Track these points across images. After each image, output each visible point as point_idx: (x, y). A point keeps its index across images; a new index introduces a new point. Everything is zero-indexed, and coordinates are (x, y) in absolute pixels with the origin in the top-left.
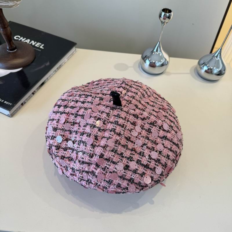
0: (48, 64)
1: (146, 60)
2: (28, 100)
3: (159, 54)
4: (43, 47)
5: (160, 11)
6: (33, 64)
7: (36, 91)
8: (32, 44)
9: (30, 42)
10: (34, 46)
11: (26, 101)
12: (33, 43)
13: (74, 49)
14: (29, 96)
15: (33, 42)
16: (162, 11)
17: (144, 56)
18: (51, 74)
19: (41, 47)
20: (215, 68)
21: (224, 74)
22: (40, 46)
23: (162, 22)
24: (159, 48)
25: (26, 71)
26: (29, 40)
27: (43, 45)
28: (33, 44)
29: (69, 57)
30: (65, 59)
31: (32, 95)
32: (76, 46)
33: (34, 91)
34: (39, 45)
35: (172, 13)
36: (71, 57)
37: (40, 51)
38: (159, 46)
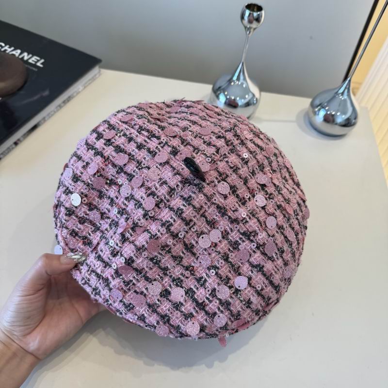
0: (46, 93)
1: (219, 94)
3: (242, 84)
4: (42, 64)
5: (243, 9)
6: (22, 92)
7: (22, 139)
8: (23, 57)
9: (21, 54)
10: (27, 62)
12: (26, 56)
13: (96, 70)
14: (9, 148)
15: (25, 54)
16: (245, 8)
17: (218, 86)
18: (51, 112)
19: (39, 64)
20: (338, 114)
21: (354, 124)
22: (36, 62)
24: (242, 74)
26: (19, 51)
27: (42, 61)
28: (26, 58)
29: (86, 83)
30: (78, 86)
31: (14, 146)
32: (101, 64)
33: (19, 140)
34: (36, 60)
35: (263, 12)
36: (89, 84)
37: (36, 70)
38: (242, 71)
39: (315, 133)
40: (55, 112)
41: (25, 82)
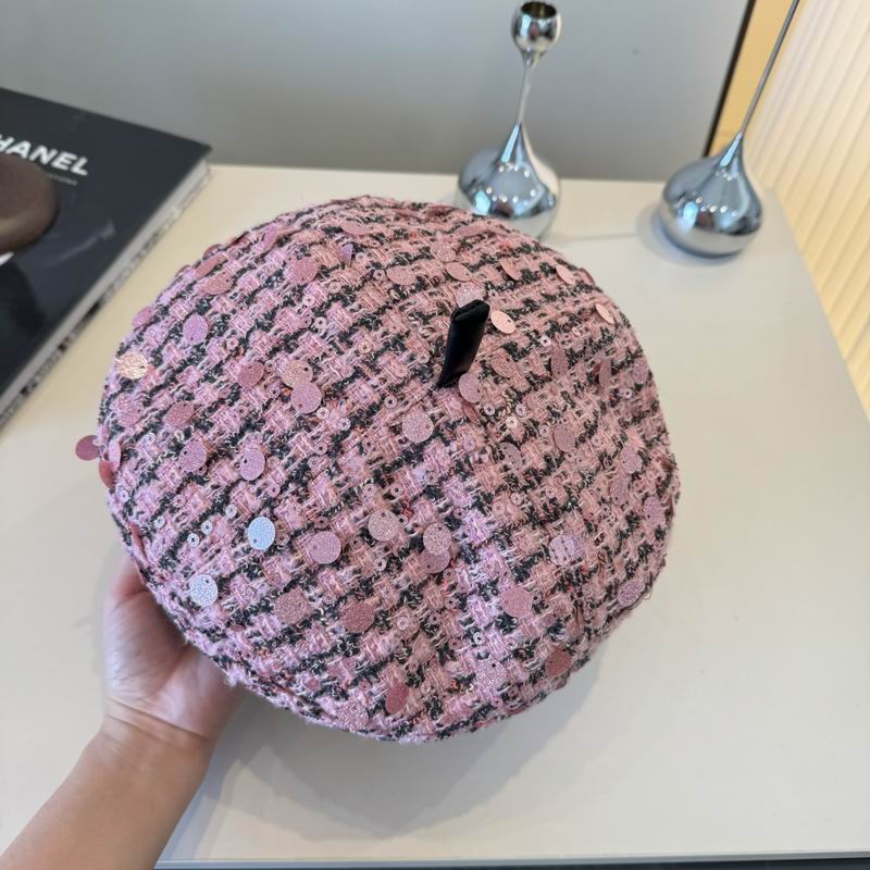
0: (109, 231)
1: (475, 195)
2: (42, 372)
3: (522, 170)
4: (84, 167)
5: (516, 12)
6: (53, 235)
7: (72, 336)
8: (38, 159)
9: (31, 151)
10: (48, 167)
11: (38, 379)
12: (44, 154)
13: (201, 170)
14: (49, 360)
15: (42, 150)
16: (519, 12)
17: (468, 180)
18: (124, 270)
19: (77, 169)
20: (723, 210)
21: (757, 228)
22: (70, 166)
23: (523, 52)
24: (519, 148)
25: (27, 265)
26: (26, 145)
27: (83, 161)
28: (45, 159)
29: (185, 200)
30: (171, 209)
31: (59, 353)
32: (211, 155)
33: (67, 339)
34: (68, 162)
35: (558, 18)
36: (192, 201)
37: (74, 183)
38: (520, 141)
39: (679, 254)
40: (131, 271)
41: (57, 213)
